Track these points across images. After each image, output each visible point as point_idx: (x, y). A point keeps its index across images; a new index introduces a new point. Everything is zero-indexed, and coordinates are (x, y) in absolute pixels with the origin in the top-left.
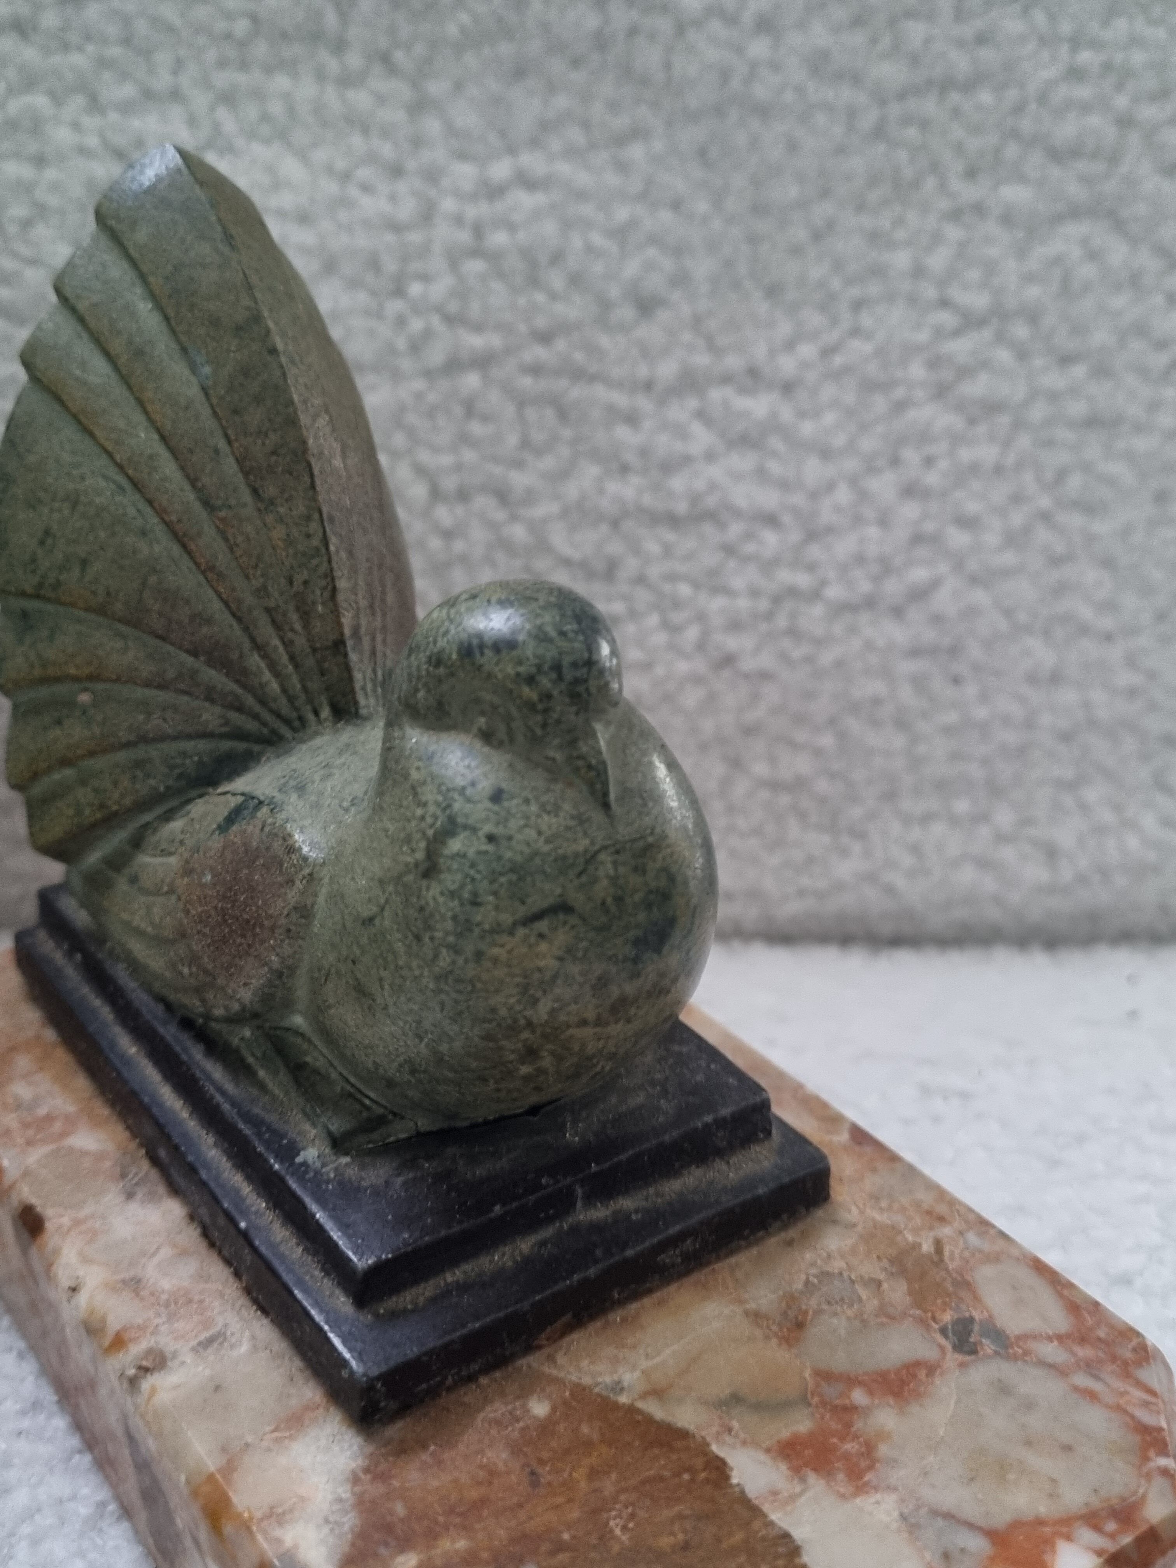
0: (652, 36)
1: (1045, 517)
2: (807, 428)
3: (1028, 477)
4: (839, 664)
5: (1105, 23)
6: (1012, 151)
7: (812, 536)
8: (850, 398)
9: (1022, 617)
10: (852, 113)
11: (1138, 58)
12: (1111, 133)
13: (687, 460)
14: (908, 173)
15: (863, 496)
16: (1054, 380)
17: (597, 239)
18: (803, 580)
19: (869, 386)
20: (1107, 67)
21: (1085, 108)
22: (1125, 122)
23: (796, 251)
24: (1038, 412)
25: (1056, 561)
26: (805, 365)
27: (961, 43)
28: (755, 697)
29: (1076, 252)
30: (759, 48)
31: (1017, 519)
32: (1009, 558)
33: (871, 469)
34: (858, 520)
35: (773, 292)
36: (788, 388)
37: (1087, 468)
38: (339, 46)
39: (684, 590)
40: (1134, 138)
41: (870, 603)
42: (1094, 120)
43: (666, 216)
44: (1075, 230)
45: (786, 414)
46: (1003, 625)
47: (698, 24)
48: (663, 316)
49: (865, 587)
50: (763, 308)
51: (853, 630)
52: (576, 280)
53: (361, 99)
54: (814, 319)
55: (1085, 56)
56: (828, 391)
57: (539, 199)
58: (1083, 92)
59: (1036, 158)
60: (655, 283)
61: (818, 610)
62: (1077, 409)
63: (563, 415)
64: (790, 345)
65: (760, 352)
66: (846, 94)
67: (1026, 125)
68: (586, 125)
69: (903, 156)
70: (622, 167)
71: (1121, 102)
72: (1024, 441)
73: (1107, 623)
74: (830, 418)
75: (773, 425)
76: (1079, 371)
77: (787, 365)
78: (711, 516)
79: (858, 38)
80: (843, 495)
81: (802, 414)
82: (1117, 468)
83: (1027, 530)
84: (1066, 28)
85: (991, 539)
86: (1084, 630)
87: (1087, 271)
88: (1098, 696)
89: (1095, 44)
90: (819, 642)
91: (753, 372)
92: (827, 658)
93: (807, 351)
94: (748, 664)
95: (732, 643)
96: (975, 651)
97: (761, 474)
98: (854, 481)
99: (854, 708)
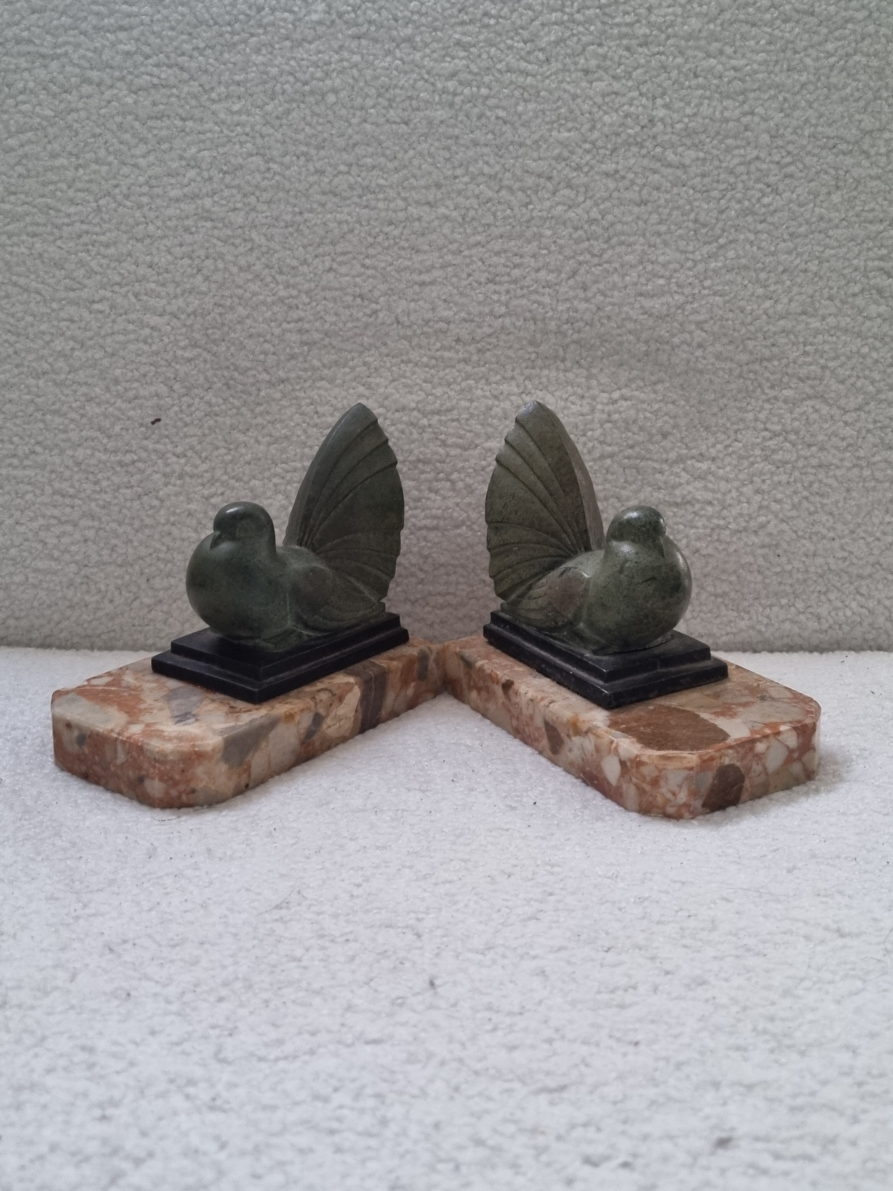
0: (664, 351)
1: (806, 498)
2: (721, 472)
3: (799, 485)
4: (735, 551)
5: (815, 337)
6: (786, 379)
7: (724, 508)
8: (735, 462)
9: (800, 533)
10: (731, 370)
11: (827, 347)
12: (819, 371)
13: (681, 484)
14: (751, 388)
15: (741, 494)
16: (805, 452)
17: (648, 415)
18: (722, 522)
19: (741, 458)
20: (816, 350)
21: (811, 364)
22: (824, 368)
23: (714, 415)
24: (800, 464)
25: (810, 514)
26: (719, 451)
27: (766, 346)
28: (707, 563)
29: (811, 410)
30: (699, 353)
31: (796, 500)
32: (794, 513)
33: (744, 485)
34: (740, 502)
35: (707, 428)
36: (713, 459)
37: (820, 481)
38: (563, 360)
39: (681, 527)
40: (828, 373)
41: (745, 529)
42: (813, 368)
43: (671, 406)
44: (809, 403)
45: (713, 468)
46: (794, 536)
47: (679, 346)
48: (670, 438)
49: (744, 524)
50: (704, 434)
51: (740, 539)
52: (641, 429)
53: (570, 375)
54: (722, 437)
55: (808, 348)
56: (728, 460)
57: (629, 403)
58: (809, 359)
59: (795, 380)
60: (667, 428)
61: (727, 532)
62: (814, 462)
63: (638, 472)
64: (714, 446)
65: (704, 448)
66: (729, 365)
67: (790, 371)
68: (643, 379)
69: (749, 383)
70: (655, 392)
71: (822, 361)
72: (796, 473)
73: (831, 534)
74: (728, 469)
75: (709, 472)
76: (814, 449)
77: (713, 452)
78: (689, 502)
79: (731, 348)
80: (734, 494)
81: (719, 468)
82: (830, 481)
83: (800, 503)
84: (801, 340)
85: (787, 507)
86: (824, 537)
87: (815, 416)
88: (831, 560)
89: (811, 344)
90: (728, 543)
91: (701, 454)
92: (732, 549)
93: (719, 447)
94: (704, 552)
95: (698, 545)
96: (785, 546)
97: (706, 488)
98: (737, 489)
99: (743, 566)
